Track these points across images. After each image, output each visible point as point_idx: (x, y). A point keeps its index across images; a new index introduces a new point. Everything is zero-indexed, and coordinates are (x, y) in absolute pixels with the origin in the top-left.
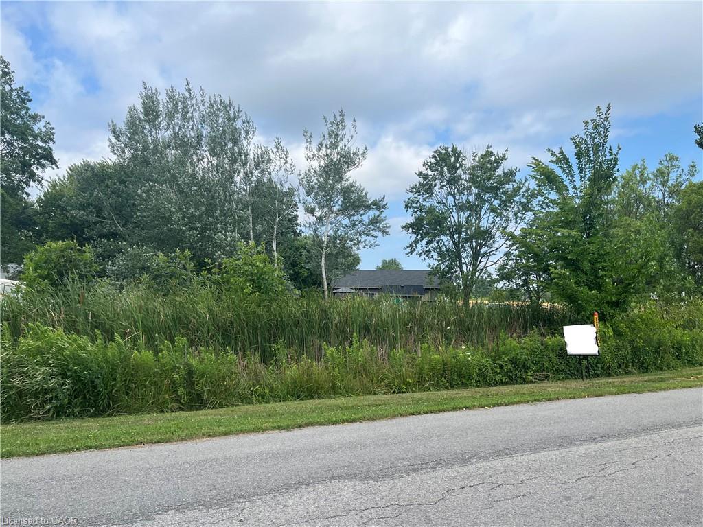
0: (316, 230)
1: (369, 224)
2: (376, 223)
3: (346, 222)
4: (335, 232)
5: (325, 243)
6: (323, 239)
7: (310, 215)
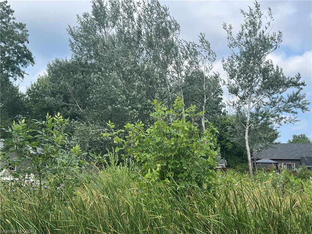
0: (239, 109)
1: (289, 102)
2: (296, 100)
3: (266, 100)
4: (257, 110)
5: (248, 119)
6: (246, 116)
7: (234, 95)
